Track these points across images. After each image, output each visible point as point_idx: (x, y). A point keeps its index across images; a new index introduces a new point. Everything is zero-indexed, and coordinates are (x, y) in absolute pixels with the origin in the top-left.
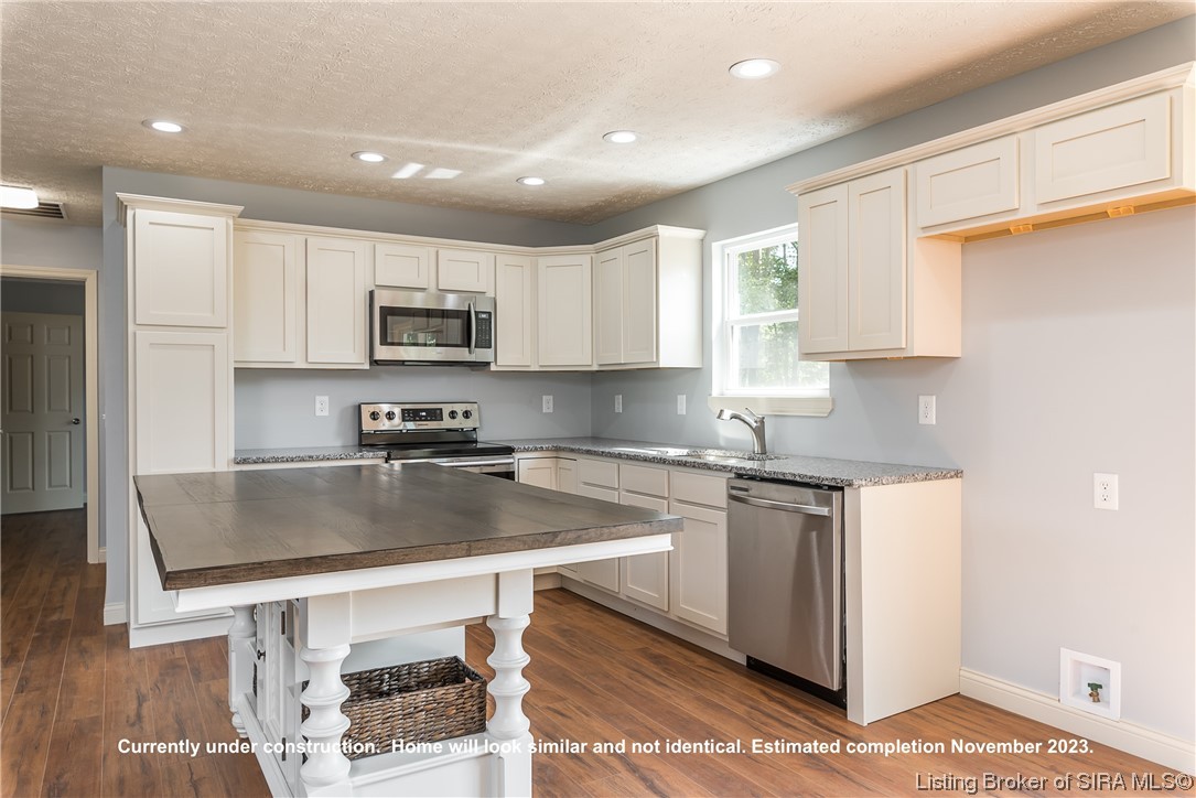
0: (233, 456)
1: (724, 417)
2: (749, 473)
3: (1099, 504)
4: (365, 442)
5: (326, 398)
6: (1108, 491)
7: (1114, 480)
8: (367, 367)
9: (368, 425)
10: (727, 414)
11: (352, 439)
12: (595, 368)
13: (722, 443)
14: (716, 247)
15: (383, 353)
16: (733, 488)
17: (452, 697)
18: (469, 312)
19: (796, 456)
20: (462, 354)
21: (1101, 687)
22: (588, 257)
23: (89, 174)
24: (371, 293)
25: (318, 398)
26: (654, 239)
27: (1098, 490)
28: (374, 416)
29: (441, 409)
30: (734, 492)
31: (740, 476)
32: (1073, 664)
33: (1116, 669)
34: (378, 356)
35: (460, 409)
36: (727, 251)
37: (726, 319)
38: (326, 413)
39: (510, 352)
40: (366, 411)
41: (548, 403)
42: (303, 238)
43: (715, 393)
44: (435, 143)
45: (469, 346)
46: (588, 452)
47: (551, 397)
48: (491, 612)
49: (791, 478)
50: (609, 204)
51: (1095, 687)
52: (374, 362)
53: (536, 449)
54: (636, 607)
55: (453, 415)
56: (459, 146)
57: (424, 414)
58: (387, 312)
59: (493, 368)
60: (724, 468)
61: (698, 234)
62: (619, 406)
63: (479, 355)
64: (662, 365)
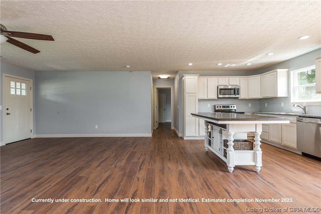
0: (198, 112)
1: (295, 106)
2: (302, 116)
4: (216, 111)
5: (209, 104)
8: (217, 99)
9: (217, 109)
10: (296, 105)
11: (214, 110)
12: (261, 98)
14: (292, 72)
16: (298, 119)
17: (248, 144)
18: (235, 89)
20: (234, 96)
22: (260, 77)
23: (176, 72)
24: (218, 87)
25: (208, 104)
26: (276, 72)
28: (218, 107)
30: (299, 120)
31: (300, 117)
34: (219, 97)
36: (294, 73)
37: (294, 86)
38: (209, 106)
39: (243, 95)
40: (216, 106)
41: (250, 105)
42: (207, 78)
43: (292, 101)
44: (232, 61)
45: (235, 94)
47: (250, 104)
48: (255, 131)
50: (264, 66)
52: (218, 98)
54: (273, 143)
56: (236, 60)
58: (221, 89)
59: (239, 98)
60: (296, 115)
61: (287, 70)
62: (266, 105)
63: (237, 96)
64: (278, 96)
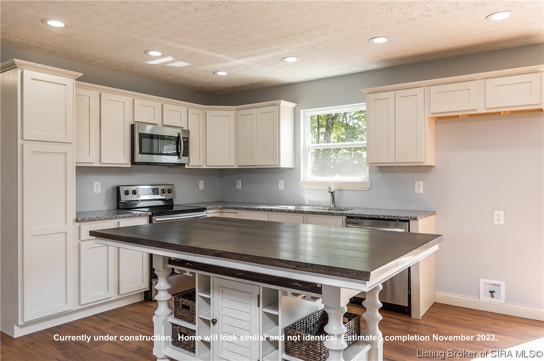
0: (75, 217)
2: (358, 216)
3: (496, 222)
5: (99, 183)
6: (500, 218)
7: (502, 213)
8: (129, 166)
9: (123, 198)
11: (112, 204)
12: (236, 167)
13: (307, 203)
14: (302, 112)
15: (139, 158)
16: (348, 223)
18: (178, 138)
19: (356, 208)
21: (494, 292)
22: (233, 112)
24: (133, 126)
25: (95, 183)
26: (278, 106)
27: (496, 217)
28: (127, 192)
29: (158, 188)
32: (484, 285)
33: (503, 284)
34: (135, 160)
35: (166, 188)
36: (306, 115)
37: (306, 146)
38: (99, 191)
39: (195, 160)
40: (122, 190)
41: (201, 185)
42: (99, 92)
43: (303, 180)
45: (178, 155)
46: (247, 209)
47: (203, 181)
49: (382, 217)
51: (492, 292)
52: (133, 162)
53: (214, 208)
55: (164, 191)
58: (143, 136)
59: (187, 167)
60: (342, 214)
61: (293, 105)
62: (239, 186)
63: (183, 160)
64: (281, 167)
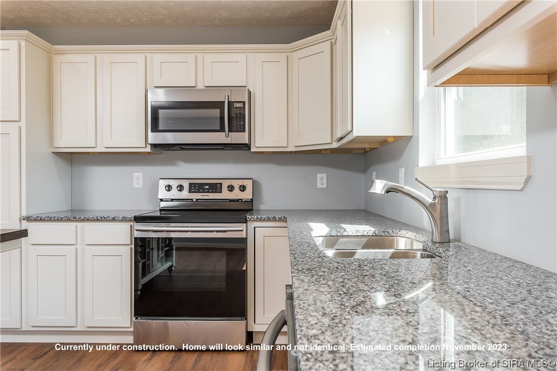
29: (221, 184)
35: (236, 184)
55: (231, 188)
57: (207, 187)
